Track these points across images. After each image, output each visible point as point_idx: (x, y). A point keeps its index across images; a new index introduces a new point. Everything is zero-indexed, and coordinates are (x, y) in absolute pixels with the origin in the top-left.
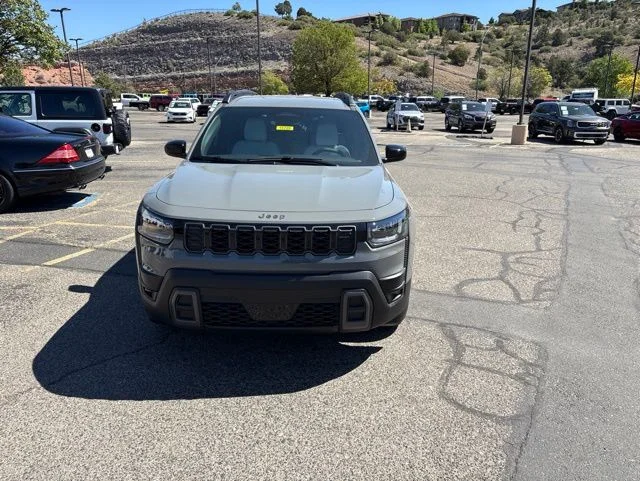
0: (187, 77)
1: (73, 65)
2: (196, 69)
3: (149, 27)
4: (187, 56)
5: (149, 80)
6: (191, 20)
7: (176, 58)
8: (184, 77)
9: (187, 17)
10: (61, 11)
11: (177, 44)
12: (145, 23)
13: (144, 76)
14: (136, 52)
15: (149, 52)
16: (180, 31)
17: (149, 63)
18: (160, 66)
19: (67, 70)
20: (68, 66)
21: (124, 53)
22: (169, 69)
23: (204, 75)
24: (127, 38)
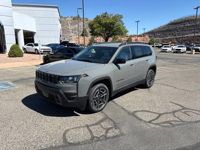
0: (181, 38)
1: (145, 36)
2: (185, 35)
3: (172, 23)
4: (183, 31)
5: (168, 39)
6: (187, 19)
7: (179, 32)
8: (180, 38)
9: (186, 18)
10: (138, 22)
11: (180, 27)
12: (171, 22)
13: (167, 38)
14: (166, 31)
15: (170, 30)
16: (182, 23)
17: (169, 34)
18: (173, 35)
19: (143, 37)
20: (143, 36)
21: (163, 31)
22: (175, 35)
23: (187, 37)
24: (164, 27)
